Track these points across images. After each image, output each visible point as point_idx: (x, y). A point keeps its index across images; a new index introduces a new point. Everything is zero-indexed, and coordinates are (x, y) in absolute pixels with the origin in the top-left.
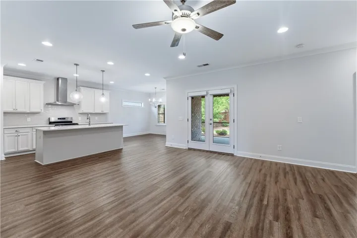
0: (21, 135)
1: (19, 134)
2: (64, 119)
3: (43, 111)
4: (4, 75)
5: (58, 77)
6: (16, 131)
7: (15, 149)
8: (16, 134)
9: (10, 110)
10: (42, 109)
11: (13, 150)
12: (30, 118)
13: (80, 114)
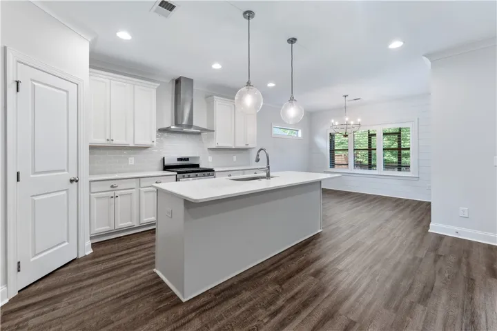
0: (121, 195)
1: (118, 193)
2: (187, 159)
3: (155, 144)
4: (91, 67)
5: (177, 76)
6: (112, 186)
7: (109, 225)
8: (111, 194)
9: (101, 141)
10: (155, 139)
11: (106, 228)
12: (133, 159)
13: (210, 151)
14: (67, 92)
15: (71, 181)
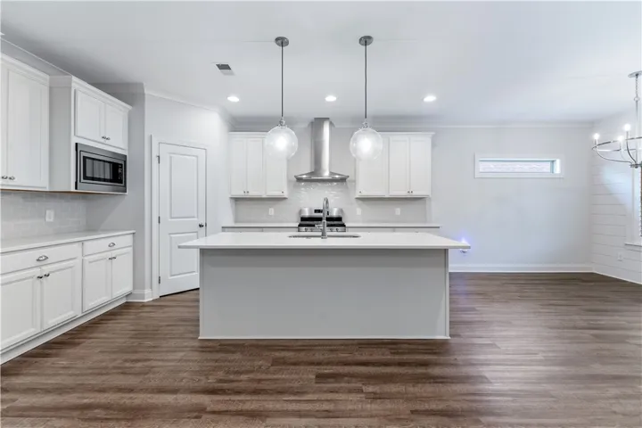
9: (239, 193)
12: (273, 210)
13: (360, 202)
14: (197, 157)
15: (201, 226)
